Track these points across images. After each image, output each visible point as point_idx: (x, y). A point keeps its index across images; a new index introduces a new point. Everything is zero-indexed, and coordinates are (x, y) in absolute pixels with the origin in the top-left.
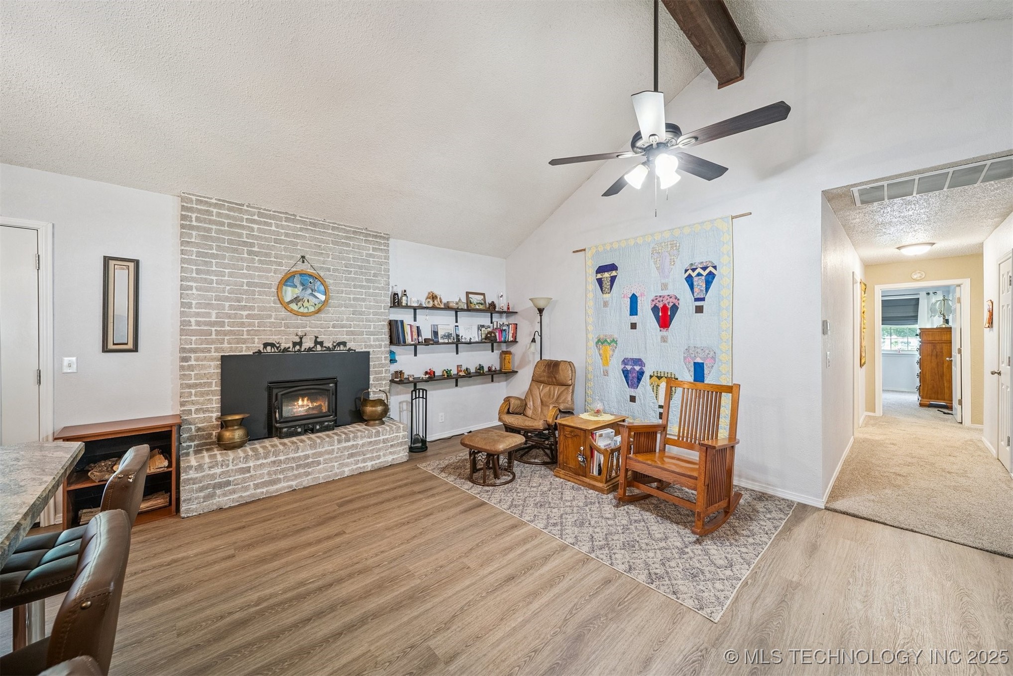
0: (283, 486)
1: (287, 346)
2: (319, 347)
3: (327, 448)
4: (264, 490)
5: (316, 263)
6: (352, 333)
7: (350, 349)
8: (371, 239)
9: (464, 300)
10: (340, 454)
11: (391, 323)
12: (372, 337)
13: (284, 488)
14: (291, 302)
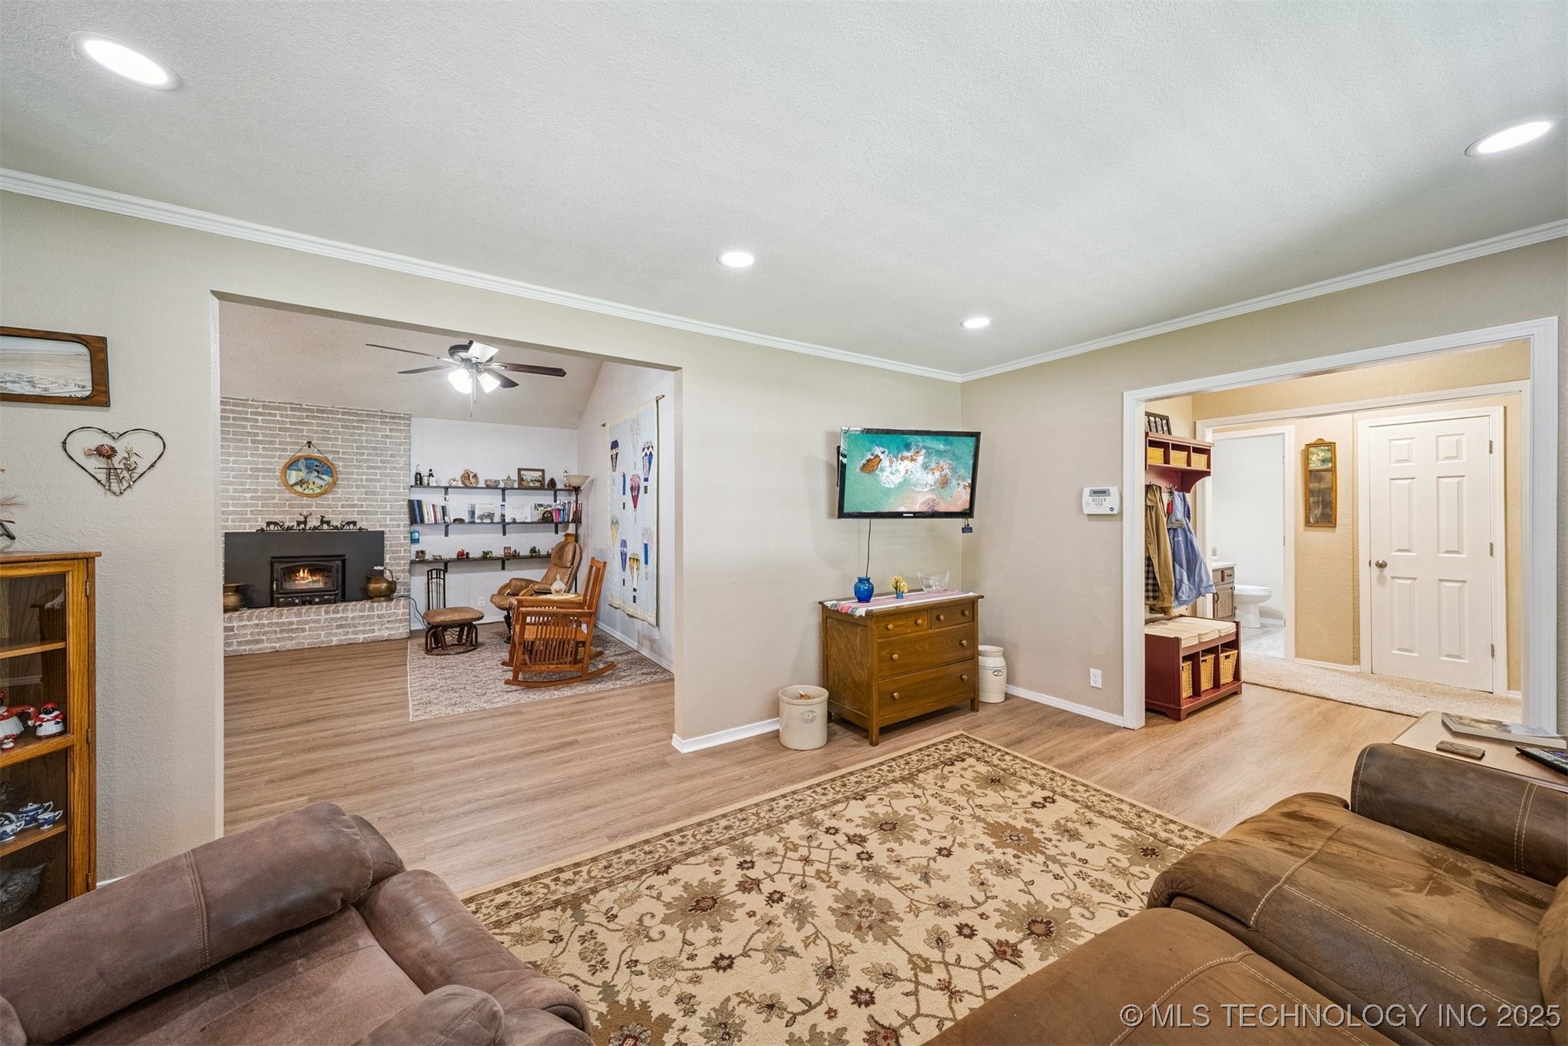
0: (266, 646)
1: (292, 524)
2: (325, 526)
3: (313, 617)
4: (247, 648)
5: (322, 449)
6: (364, 513)
7: (360, 529)
8: (388, 420)
9: (515, 477)
10: (326, 624)
11: (411, 503)
12: (388, 517)
13: (267, 648)
14: (296, 484)
